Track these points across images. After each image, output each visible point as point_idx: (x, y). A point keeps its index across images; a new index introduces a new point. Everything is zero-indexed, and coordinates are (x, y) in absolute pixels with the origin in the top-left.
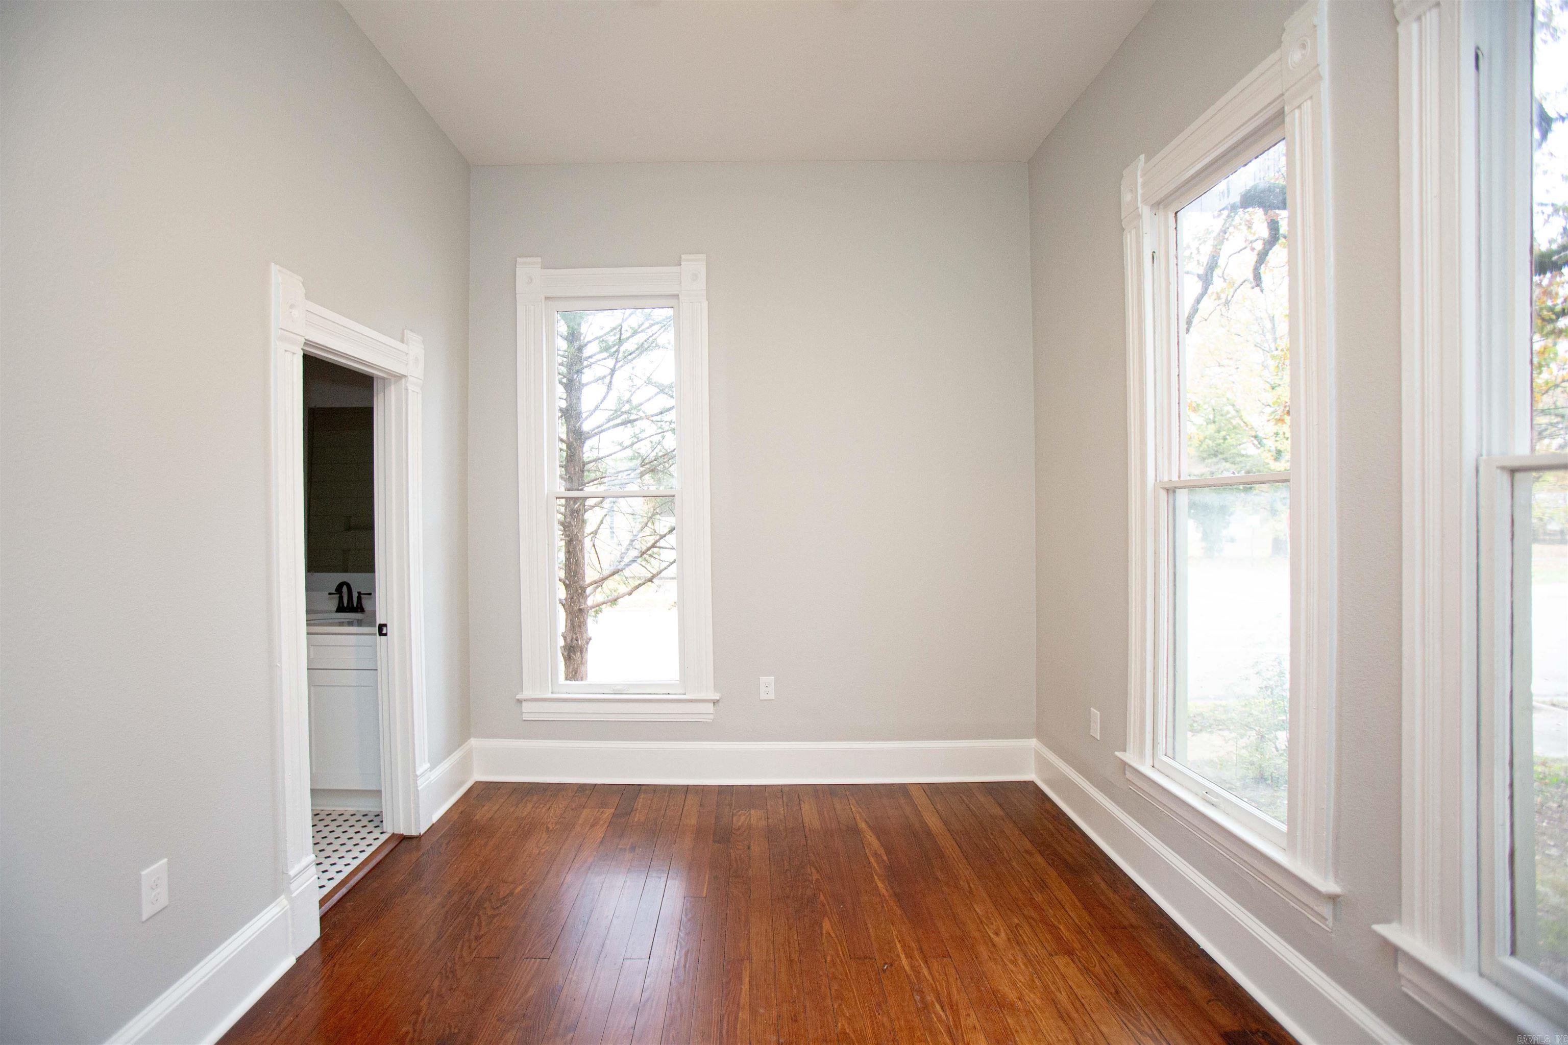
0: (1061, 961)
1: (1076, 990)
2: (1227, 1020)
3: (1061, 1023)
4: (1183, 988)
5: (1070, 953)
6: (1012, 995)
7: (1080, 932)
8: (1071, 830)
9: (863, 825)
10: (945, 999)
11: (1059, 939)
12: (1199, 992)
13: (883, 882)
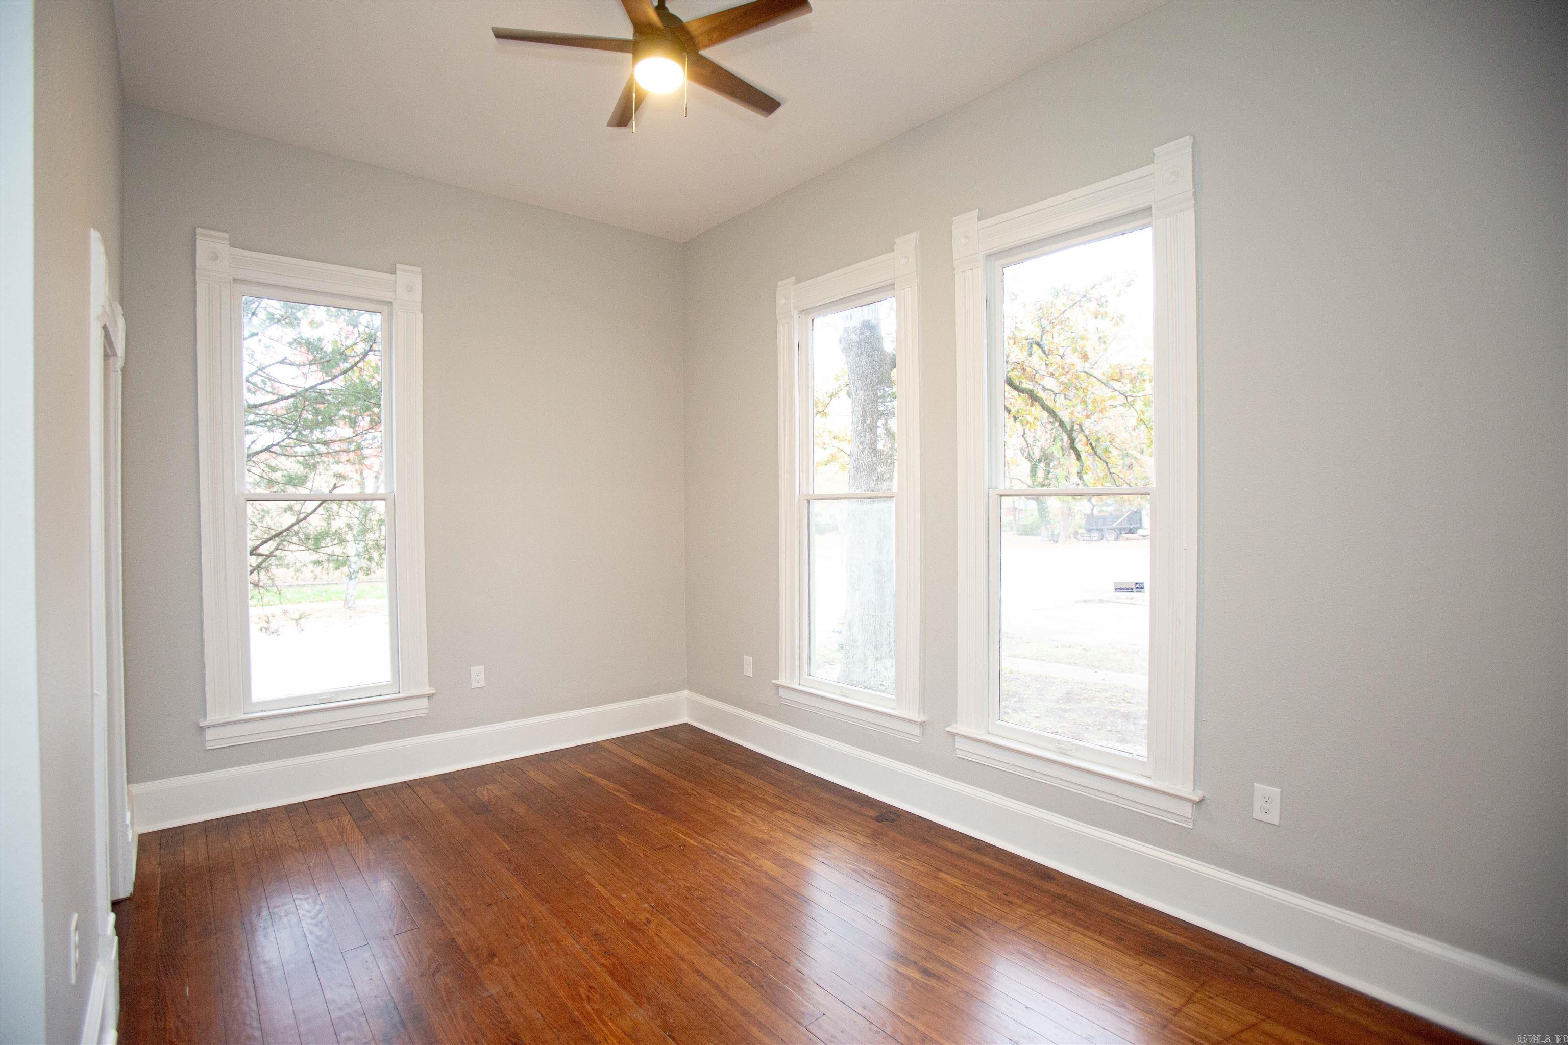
0: (779, 813)
1: (796, 824)
2: (872, 813)
3: (799, 841)
4: (845, 806)
5: (780, 808)
6: (766, 837)
7: (777, 797)
8: (732, 746)
9: (589, 775)
10: (731, 851)
11: (769, 803)
12: (854, 806)
13: (638, 805)
